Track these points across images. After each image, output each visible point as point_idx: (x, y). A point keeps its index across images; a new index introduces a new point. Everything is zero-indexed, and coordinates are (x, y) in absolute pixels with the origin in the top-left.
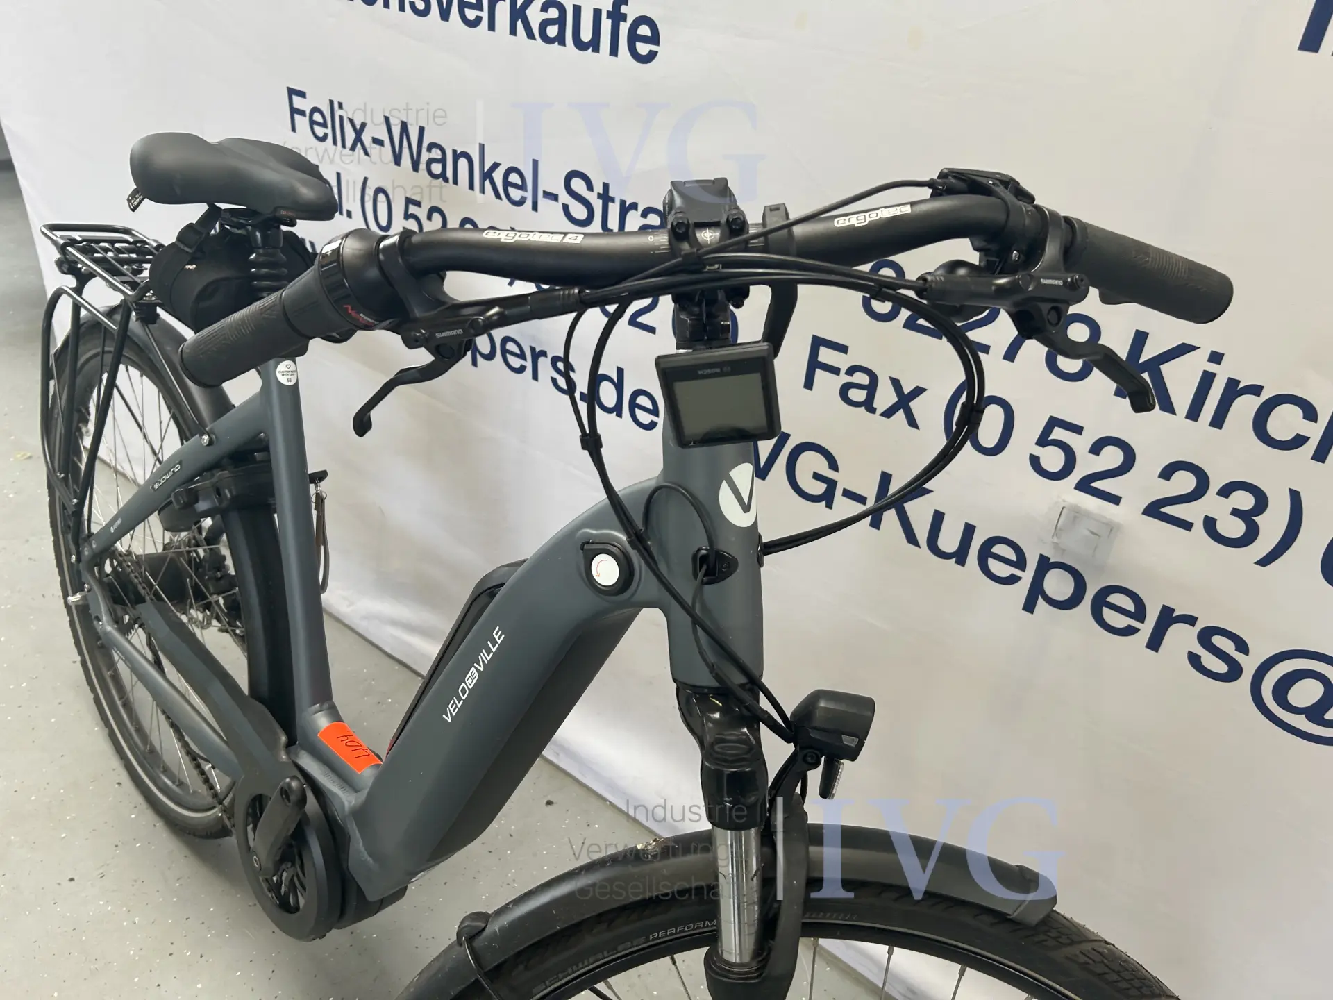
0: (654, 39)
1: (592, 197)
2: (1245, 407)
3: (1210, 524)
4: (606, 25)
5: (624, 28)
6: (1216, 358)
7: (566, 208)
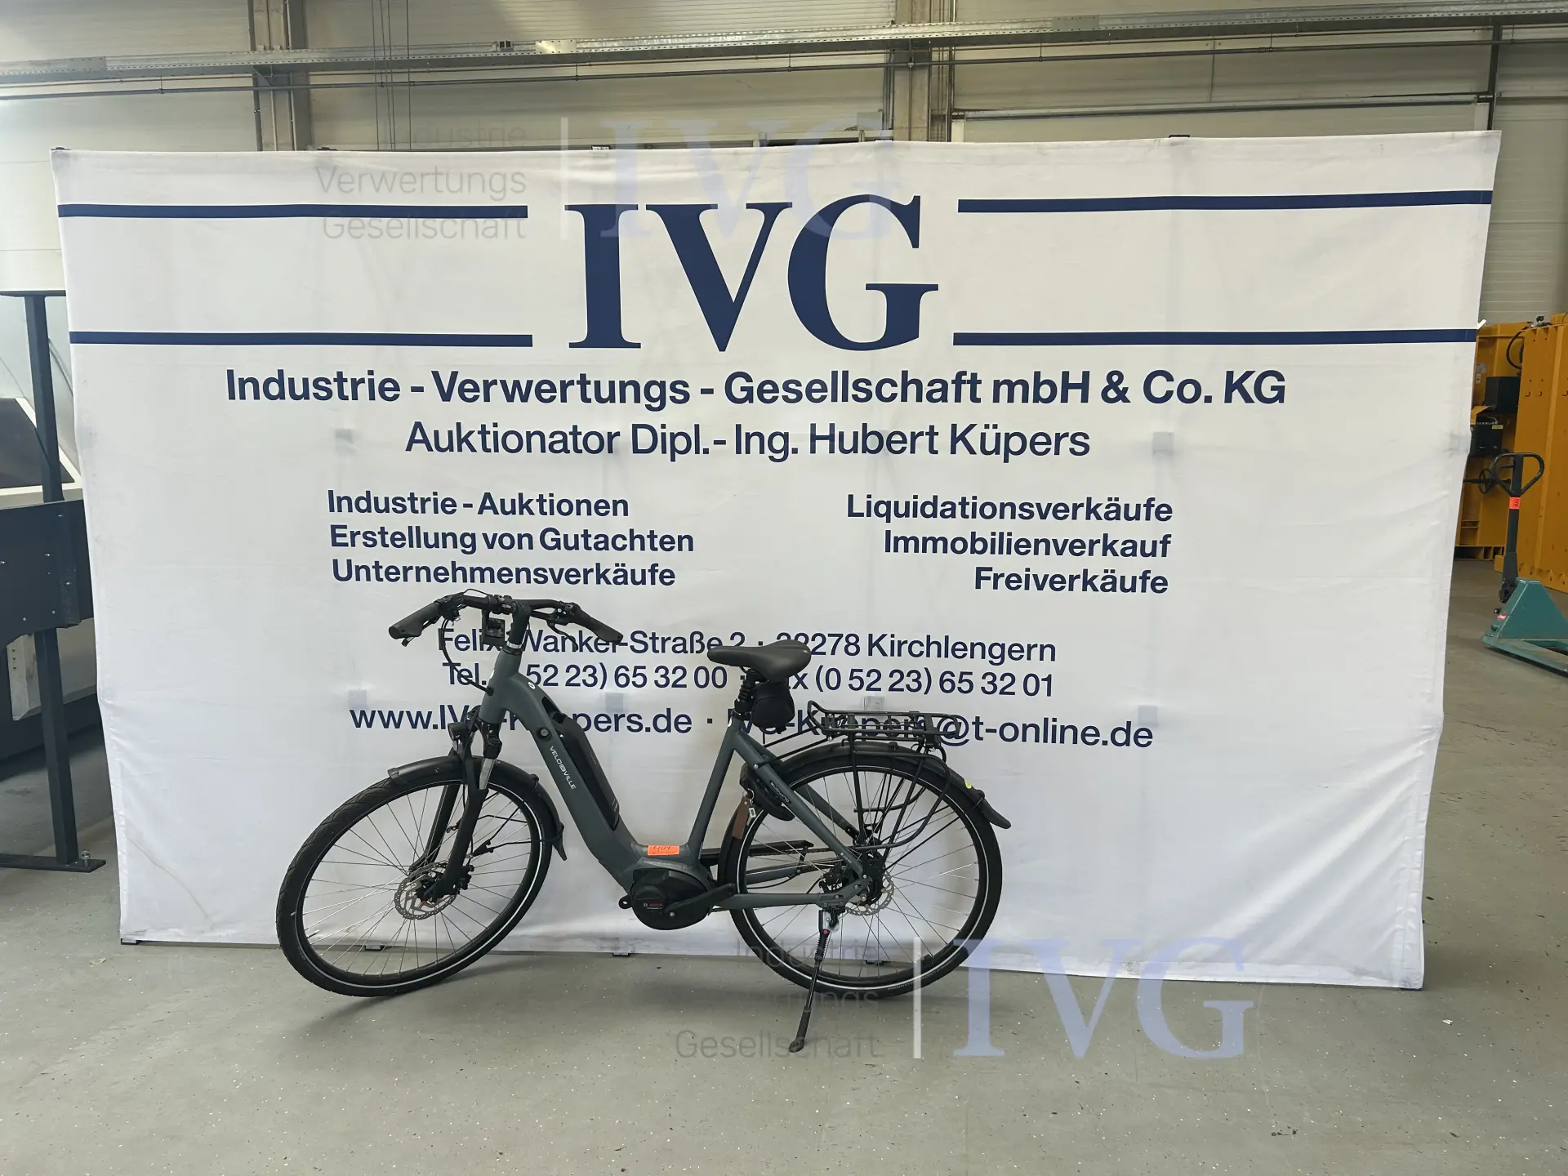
0: (672, 576)
1: (647, 640)
2: (905, 648)
3: (908, 686)
4: (648, 575)
5: (657, 575)
6: (893, 636)
7: (632, 647)
